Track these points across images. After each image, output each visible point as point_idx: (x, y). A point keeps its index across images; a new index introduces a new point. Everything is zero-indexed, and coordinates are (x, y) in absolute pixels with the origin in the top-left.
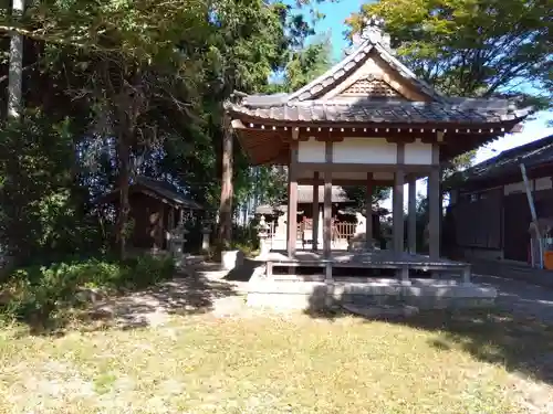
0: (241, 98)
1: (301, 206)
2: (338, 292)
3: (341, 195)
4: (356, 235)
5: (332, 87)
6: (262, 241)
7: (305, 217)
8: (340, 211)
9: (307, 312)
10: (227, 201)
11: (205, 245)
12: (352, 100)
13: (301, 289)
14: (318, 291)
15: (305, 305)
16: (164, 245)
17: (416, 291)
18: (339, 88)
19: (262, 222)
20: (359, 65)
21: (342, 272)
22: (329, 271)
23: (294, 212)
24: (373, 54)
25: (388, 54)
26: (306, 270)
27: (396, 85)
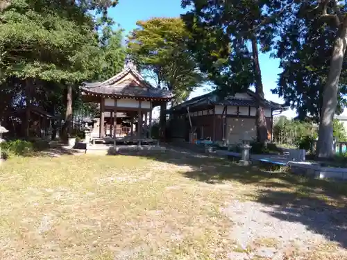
0: (85, 85)
1: (106, 118)
2: (117, 149)
4: (130, 132)
5: (116, 82)
6: (86, 134)
7: (107, 124)
8: (123, 121)
9: (107, 155)
10: (69, 116)
11: (57, 136)
12: (123, 86)
13: (104, 149)
14: (110, 149)
15: (107, 153)
16: (40, 135)
17: (142, 148)
18: (119, 82)
19: (86, 126)
20: (126, 75)
21: (119, 143)
22: (115, 143)
23: (103, 122)
24: (131, 72)
25: (136, 72)
26: (107, 143)
27: (138, 82)
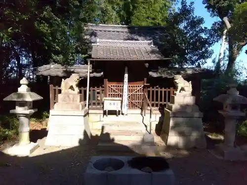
3: (153, 52)
4: (175, 106)
7: (106, 81)
8: (150, 73)
